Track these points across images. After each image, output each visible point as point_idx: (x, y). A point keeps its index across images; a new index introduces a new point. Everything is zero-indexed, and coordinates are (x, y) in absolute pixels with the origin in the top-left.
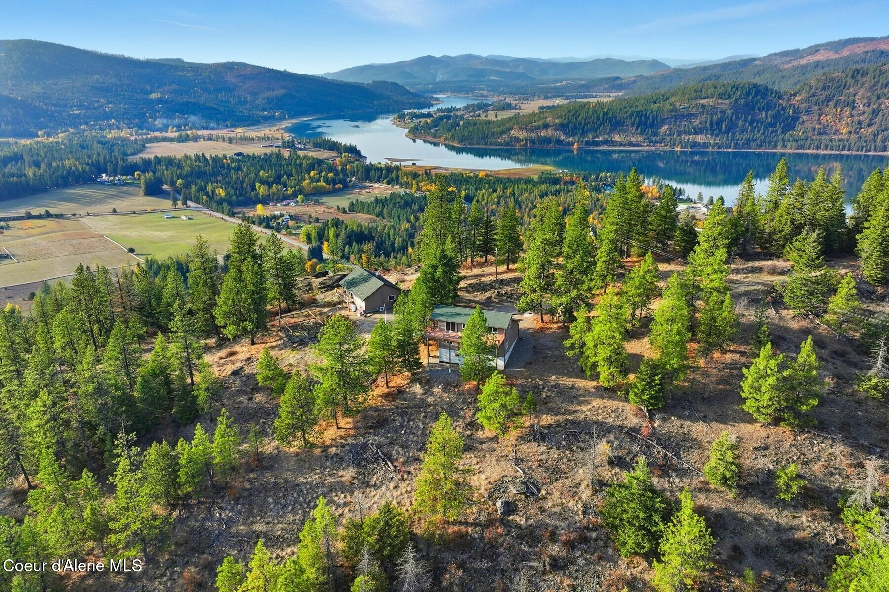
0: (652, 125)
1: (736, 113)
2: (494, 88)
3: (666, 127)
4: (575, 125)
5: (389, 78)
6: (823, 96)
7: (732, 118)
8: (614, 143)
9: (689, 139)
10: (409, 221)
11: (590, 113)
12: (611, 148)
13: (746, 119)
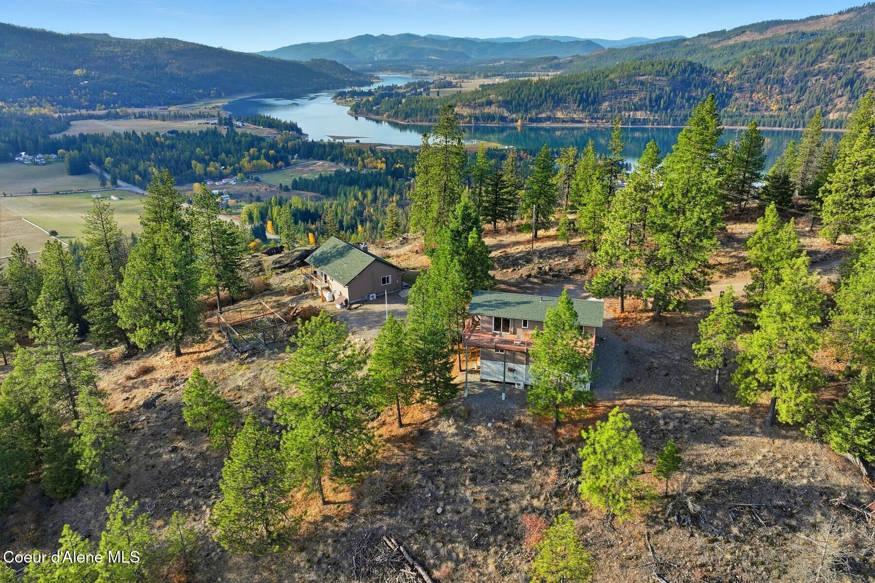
0: (593, 103)
1: (674, 90)
2: (433, 67)
3: (607, 103)
4: (518, 101)
5: (327, 56)
6: (753, 73)
7: (670, 94)
8: (556, 120)
9: (629, 116)
10: (356, 199)
11: (533, 90)
12: (555, 125)
13: (683, 95)
